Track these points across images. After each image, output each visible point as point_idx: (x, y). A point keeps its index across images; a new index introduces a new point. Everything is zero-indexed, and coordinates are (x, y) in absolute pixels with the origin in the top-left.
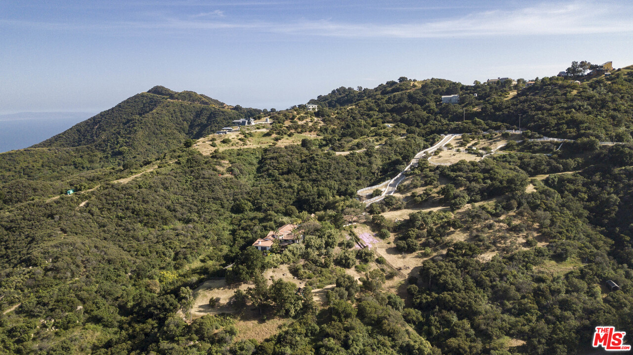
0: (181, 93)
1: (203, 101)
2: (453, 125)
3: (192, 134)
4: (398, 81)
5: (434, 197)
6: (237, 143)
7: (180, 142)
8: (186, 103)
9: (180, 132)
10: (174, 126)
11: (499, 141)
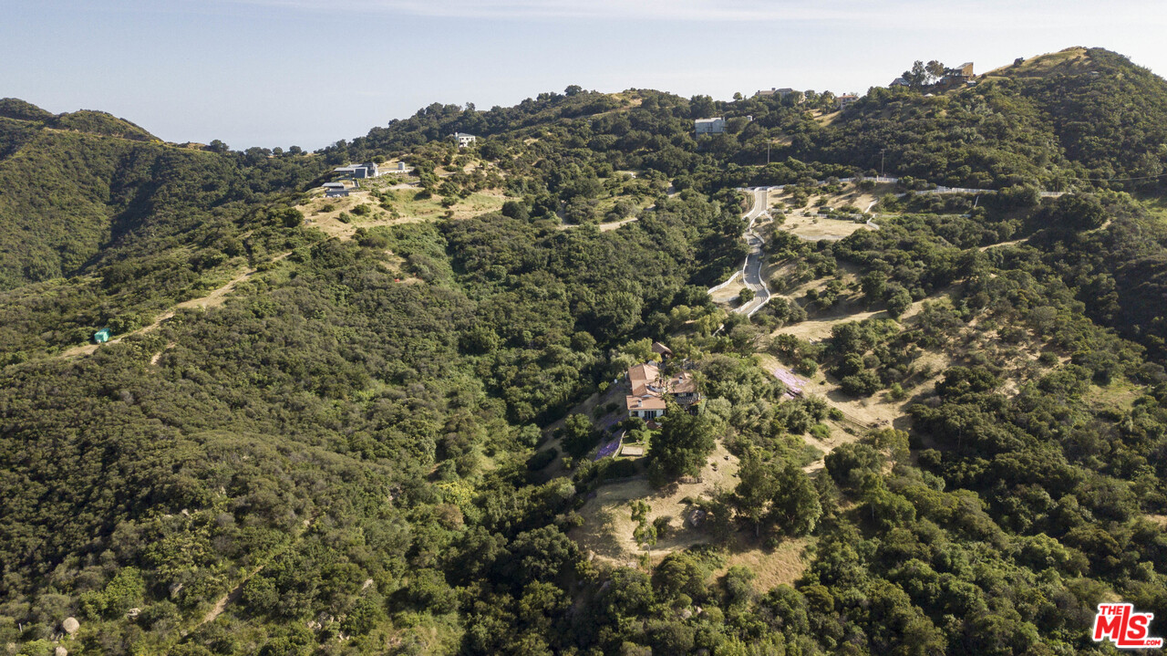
0: (76, 115)
1: (131, 133)
2: (753, 170)
3: (123, 204)
4: (564, 94)
5: (847, 296)
6: (382, 214)
7: (99, 222)
8: (92, 136)
9: (91, 199)
10: (76, 187)
11: (857, 196)
